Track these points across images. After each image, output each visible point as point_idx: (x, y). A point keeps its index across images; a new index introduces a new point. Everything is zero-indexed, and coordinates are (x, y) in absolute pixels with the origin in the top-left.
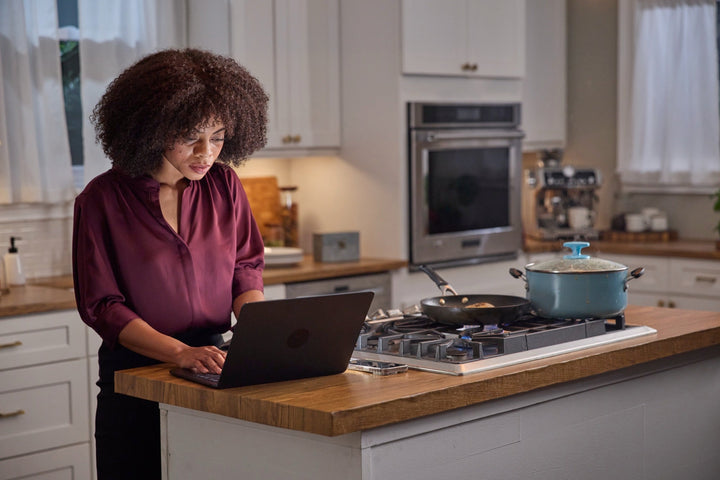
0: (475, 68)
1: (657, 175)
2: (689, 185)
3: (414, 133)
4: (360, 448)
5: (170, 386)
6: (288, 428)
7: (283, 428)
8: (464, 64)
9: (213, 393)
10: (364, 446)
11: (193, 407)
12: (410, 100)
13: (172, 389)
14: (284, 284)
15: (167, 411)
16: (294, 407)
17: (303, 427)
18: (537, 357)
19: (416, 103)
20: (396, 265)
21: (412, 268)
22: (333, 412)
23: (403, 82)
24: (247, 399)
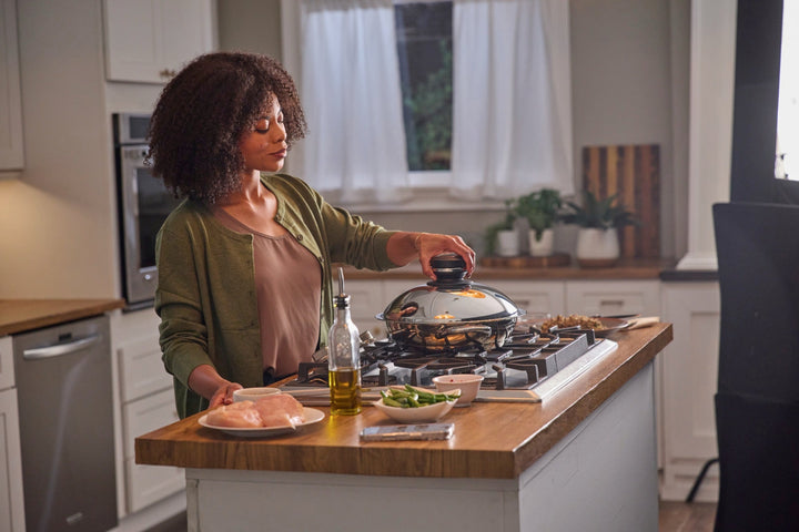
1: (338, 193)
3: (123, 149)
4: (518, 490)
5: (237, 447)
6: (442, 477)
7: (434, 476)
8: (163, 70)
9: (313, 447)
10: (521, 487)
11: (278, 469)
12: (115, 111)
13: (241, 449)
14: (9, 335)
15: (198, 481)
16: (451, 451)
17: (467, 474)
18: (571, 377)
19: (124, 115)
20: (113, 306)
21: (126, 307)
22: (514, 450)
23: (108, 90)
24: (373, 449)
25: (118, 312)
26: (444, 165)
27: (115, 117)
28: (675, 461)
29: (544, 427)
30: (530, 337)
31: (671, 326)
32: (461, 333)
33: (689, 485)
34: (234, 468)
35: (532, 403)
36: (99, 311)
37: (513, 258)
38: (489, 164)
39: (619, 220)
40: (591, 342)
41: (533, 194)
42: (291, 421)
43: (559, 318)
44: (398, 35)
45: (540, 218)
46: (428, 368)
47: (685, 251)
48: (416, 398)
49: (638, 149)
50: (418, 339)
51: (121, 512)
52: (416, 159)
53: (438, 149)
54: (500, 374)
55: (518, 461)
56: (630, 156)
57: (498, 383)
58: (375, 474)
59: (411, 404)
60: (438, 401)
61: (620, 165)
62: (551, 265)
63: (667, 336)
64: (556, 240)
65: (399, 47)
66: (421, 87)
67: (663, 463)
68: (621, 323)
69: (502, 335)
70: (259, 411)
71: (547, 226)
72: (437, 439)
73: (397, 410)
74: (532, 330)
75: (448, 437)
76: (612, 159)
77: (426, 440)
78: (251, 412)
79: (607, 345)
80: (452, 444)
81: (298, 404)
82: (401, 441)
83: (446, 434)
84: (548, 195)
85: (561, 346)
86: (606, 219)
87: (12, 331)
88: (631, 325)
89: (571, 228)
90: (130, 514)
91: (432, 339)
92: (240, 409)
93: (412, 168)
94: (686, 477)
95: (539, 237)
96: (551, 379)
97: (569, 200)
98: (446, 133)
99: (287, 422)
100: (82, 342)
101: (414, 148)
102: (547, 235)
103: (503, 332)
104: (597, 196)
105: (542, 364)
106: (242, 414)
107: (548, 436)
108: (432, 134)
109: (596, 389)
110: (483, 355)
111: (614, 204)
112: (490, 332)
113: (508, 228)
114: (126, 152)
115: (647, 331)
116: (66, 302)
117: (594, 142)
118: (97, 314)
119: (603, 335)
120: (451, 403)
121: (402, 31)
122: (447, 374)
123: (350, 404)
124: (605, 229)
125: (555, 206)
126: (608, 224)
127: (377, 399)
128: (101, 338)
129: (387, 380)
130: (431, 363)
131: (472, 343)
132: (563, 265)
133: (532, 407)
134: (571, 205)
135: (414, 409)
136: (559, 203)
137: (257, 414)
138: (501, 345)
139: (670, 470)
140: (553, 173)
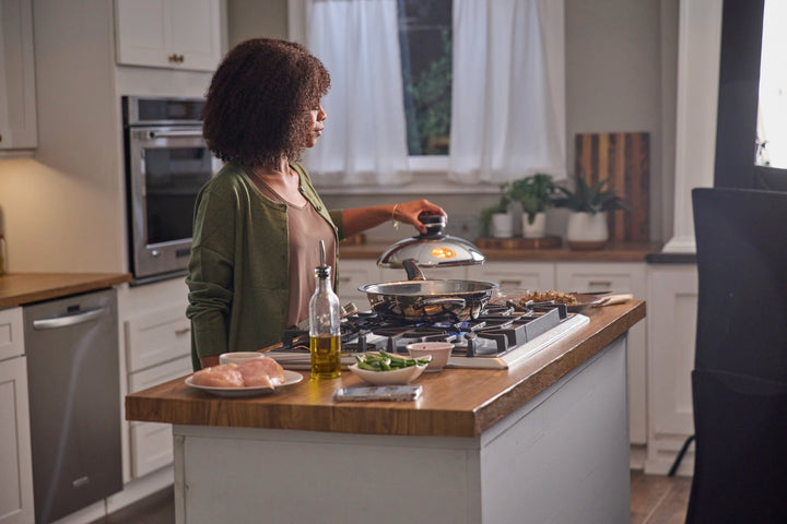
0: (181, 59)
1: (340, 175)
2: (376, 185)
3: (132, 130)
4: (479, 449)
5: (220, 405)
6: (408, 434)
7: (401, 434)
8: (172, 55)
9: (290, 406)
10: (482, 446)
11: (257, 426)
12: (125, 94)
13: (223, 407)
14: (20, 305)
15: (184, 437)
16: (416, 411)
17: (431, 432)
18: (540, 347)
19: (134, 97)
20: (120, 280)
21: (133, 281)
22: (475, 410)
23: (118, 73)
24: (345, 408)
25: (125, 286)
26: (444, 150)
27: (125, 99)
28: (659, 436)
29: (506, 391)
30: (504, 310)
31: (644, 303)
32: (437, 304)
33: (672, 460)
34: (216, 424)
35: (499, 369)
36: (107, 285)
37: (507, 239)
38: (485, 149)
39: (609, 205)
40: (563, 316)
41: (527, 179)
42: (270, 382)
43: (536, 294)
44: (399, 24)
45: (533, 202)
46: (404, 336)
47: (671, 235)
48: (388, 362)
49: (628, 136)
50: (397, 310)
51: (126, 477)
52: (416, 144)
53: (438, 135)
54: (470, 343)
55: (479, 421)
56: (621, 144)
57: (469, 352)
58: (346, 432)
59: (383, 368)
60: (408, 366)
61: (612, 151)
62: (542, 247)
63: (640, 312)
64: (548, 222)
65: (401, 35)
66: (424, 75)
67: (647, 438)
68: (596, 299)
69: (476, 307)
70: (242, 373)
71: (540, 210)
72: (405, 400)
73: (370, 373)
74: (509, 305)
75: (416, 398)
76: (604, 146)
77: (395, 400)
78: (234, 373)
79: (579, 319)
80: (419, 404)
81: (279, 367)
82: (372, 401)
83: (414, 395)
84: (541, 179)
85: (532, 319)
86: (595, 203)
87: (22, 302)
88: (606, 301)
89: (562, 211)
90: (135, 480)
91: (410, 311)
92: (224, 370)
93: (412, 152)
94: (668, 452)
95: (531, 219)
96: (520, 349)
97: (562, 185)
98: (445, 119)
99: (265, 382)
100: (90, 314)
101: (415, 133)
102: (540, 217)
103: (478, 304)
104: (588, 181)
105: (511, 334)
106: (225, 375)
107: (510, 399)
108: (433, 120)
109: (562, 358)
110: (458, 325)
111: (604, 188)
112: (464, 305)
113: (503, 211)
114: (134, 133)
115: (619, 307)
116: (75, 275)
117: (586, 129)
118: (105, 287)
119: (576, 310)
120: (421, 368)
121: (405, 20)
122: (420, 341)
123: (329, 368)
124: (594, 212)
125: (548, 191)
126: (597, 208)
127: (352, 364)
128: (108, 310)
129: (365, 347)
130: (408, 332)
131: (448, 313)
132: (555, 247)
133: (498, 374)
134: (563, 190)
135: (385, 373)
136: (552, 187)
137: (240, 376)
138: (476, 316)
139: (654, 446)
140: (547, 159)
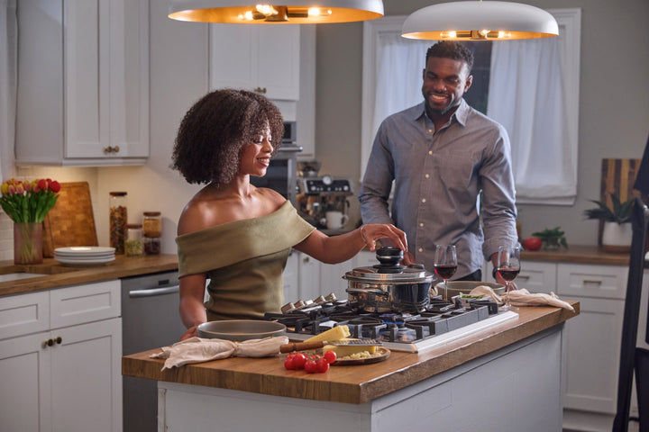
0: (264, 92)
4: (370, 413)
5: (185, 368)
7: (308, 399)
9: (233, 372)
10: (373, 412)
13: (187, 370)
14: (120, 279)
15: (166, 390)
16: (320, 382)
17: (329, 398)
22: (361, 384)
24: (270, 376)
35: (410, 353)
55: (365, 392)
58: (270, 394)
79: (507, 316)
87: (121, 276)
105: (432, 325)
124: (620, 223)
126: (624, 219)
133: (406, 356)
140: (561, 177)
